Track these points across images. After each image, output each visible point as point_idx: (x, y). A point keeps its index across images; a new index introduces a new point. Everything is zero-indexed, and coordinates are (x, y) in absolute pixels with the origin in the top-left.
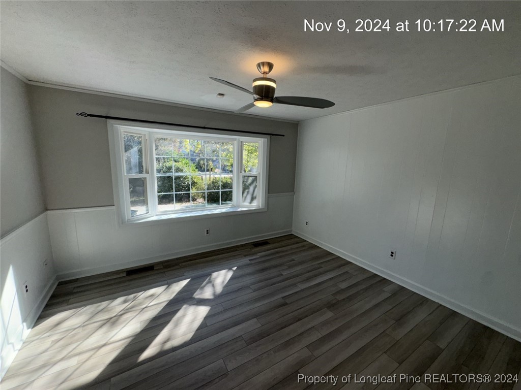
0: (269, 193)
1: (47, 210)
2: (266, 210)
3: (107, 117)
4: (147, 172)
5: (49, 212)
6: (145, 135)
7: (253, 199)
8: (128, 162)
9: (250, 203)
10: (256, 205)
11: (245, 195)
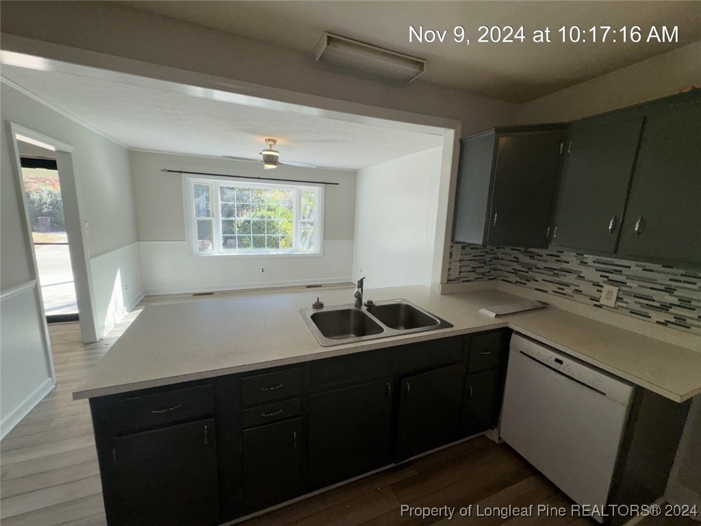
0: (324, 239)
1: (139, 240)
2: (322, 255)
3: (180, 172)
4: (213, 216)
5: (140, 242)
6: (212, 185)
7: (311, 244)
8: (198, 207)
9: (308, 248)
10: (314, 249)
11: (304, 239)
